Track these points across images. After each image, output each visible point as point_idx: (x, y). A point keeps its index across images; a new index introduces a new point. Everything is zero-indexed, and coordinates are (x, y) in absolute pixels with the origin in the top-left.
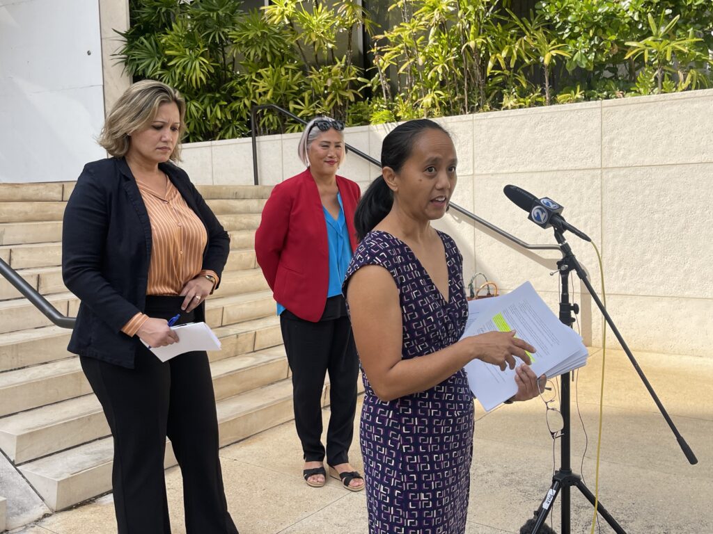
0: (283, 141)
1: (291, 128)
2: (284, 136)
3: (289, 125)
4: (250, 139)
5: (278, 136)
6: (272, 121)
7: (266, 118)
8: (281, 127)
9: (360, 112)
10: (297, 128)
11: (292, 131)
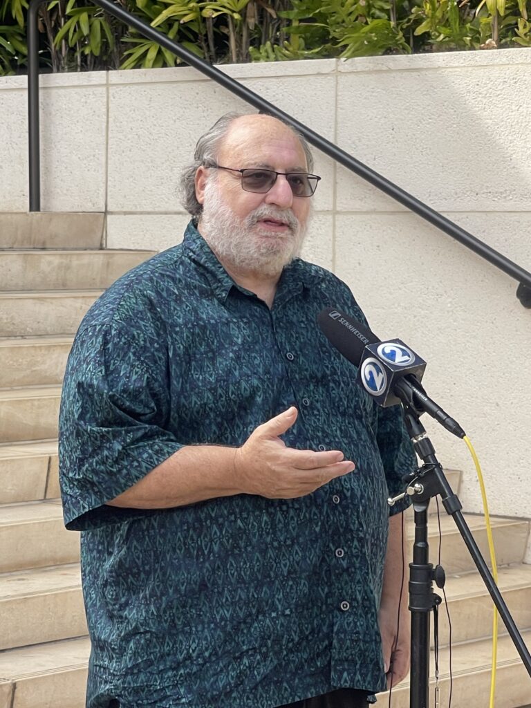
0: (112, 90)
1: (138, 52)
2: (114, 75)
3: (135, 45)
4: (23, 80)
5: (98, 76)
6: (85, 31)
7: (71, 24)
8: (112, 47)
9: (323, 17)
10: (152, 54)
11: (139, 64)
